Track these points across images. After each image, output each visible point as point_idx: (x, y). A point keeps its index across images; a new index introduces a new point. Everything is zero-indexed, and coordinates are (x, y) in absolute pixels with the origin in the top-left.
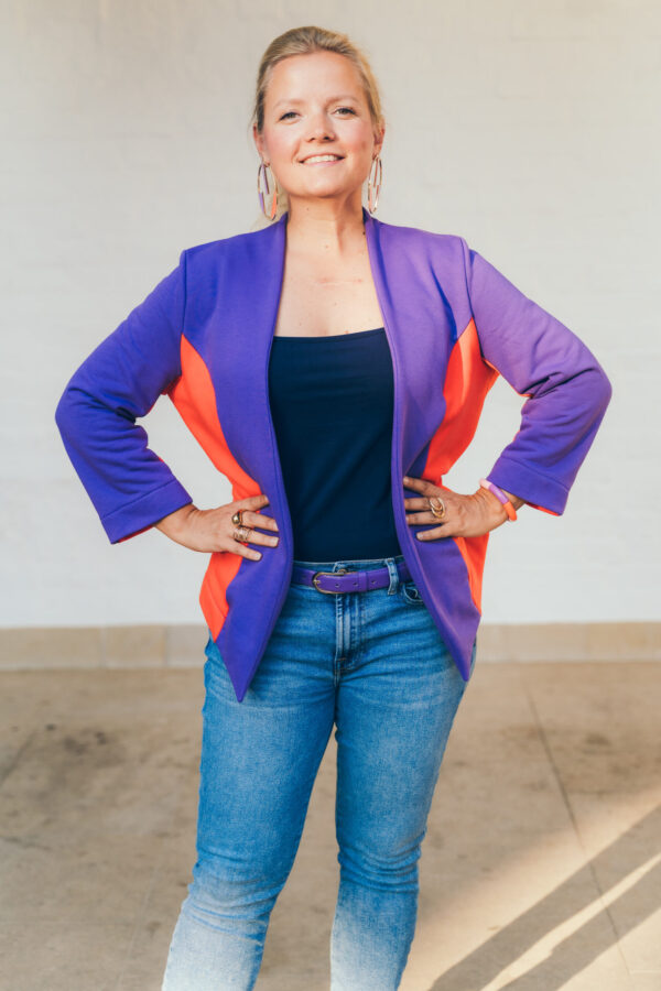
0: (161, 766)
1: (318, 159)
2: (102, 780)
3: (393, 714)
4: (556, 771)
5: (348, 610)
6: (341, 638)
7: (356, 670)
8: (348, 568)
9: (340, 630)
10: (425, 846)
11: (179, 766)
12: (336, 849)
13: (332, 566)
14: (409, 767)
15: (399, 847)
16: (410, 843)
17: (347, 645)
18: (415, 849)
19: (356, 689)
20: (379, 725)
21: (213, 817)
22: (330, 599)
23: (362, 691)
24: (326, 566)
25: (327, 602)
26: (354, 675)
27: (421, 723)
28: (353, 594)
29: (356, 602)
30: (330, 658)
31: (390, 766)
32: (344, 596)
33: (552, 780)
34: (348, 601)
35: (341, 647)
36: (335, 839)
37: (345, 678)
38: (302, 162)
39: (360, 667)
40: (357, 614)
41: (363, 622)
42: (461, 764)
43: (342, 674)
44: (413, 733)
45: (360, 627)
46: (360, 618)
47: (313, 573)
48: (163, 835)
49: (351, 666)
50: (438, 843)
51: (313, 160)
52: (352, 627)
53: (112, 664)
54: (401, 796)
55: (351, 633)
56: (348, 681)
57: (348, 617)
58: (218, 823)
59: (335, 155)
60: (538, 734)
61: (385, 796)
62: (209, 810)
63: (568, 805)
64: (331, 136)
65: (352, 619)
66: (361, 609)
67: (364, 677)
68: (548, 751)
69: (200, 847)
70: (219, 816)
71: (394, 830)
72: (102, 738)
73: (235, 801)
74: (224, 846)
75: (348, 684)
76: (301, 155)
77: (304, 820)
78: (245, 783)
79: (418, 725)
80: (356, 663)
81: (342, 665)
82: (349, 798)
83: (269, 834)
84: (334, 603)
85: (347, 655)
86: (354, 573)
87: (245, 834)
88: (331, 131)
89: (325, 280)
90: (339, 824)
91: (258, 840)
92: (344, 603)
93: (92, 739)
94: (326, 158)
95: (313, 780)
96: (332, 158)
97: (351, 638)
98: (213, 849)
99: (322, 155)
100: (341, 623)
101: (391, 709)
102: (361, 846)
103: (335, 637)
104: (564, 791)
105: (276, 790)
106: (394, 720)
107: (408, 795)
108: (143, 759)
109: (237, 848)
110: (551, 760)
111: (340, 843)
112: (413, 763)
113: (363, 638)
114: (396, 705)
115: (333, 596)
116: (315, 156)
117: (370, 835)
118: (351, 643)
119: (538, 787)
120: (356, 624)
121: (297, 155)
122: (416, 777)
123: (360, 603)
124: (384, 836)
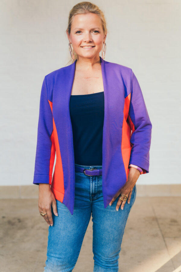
0: (38, 229)
1: (87, 47)
2: (19, 234)
3: (108, 213)
4: (161, 231)
5: (94, 181)
6: (92, 190)
7: (97, 199)
8: (94, 168)
9: (91, 187)
10: (120, 254)
11: (44, 229)
12: (93, 255)
13: (89, 167)
14: (114, 229)
15: (112, 255)
16: (115, 254)
17: (94, 192)
18: (117, 255)
19: (97, 205)
20: (104, 216)
21: (52, 245)
22: (89, 177)
23: (98, 205)
24: (88, 167)
25: (88, 178)
26: (96, 201)
27: (117, 216)
28: (96, 176)
29: (97, 179)
30: (89, 195)
31: (108, 229)
32: (93, 177)
33: (159, 233)
34: (94, 178)
35: (92, 192)
36: (92, 252)
37: (94, 201)
38: (82, 47)
39: (98, 198)
40: (97, 182)
41: (99, 185)
42: (131, 229)
43: (93, 200)
44: (114, 219)
45: (98, 186)
46: (98, 184)
47: (84, 169)
48: (38, 251)
49: (95, 198)
50: (124, 253)
51: (85, 47)
52: (95, 186)
53: (23, 197)
54: (112, 239)
55: (95, 188)
56: (94, 202)
57: (94, 183)
58: (54, 246)
59: (92, 46)
60: (155, 219)
61: (107, 239)
62: (51, 243)
63: (165, 241)
64: (91, 41)
65: (95, 184)
66: (98, 181)
67: (99, 201)
68: (158, 224)
69: (48, 255)
70: (54, 244)
71: (110, 249)
72: (19, 220)
73: (59, 239)
74: (56, 253)
75: (95, 203)
76: (82, 45)
77: (81, 246)
78: (63, 233)
79: (116, 217)
80: (97, 197)
81: (92, 198)
82: (96, 239)
83: (70, 250)
84: (90, 179)
85: (94, 194)
86: (96, 170)
87: (63, 250)
88: (92, 39)
89: (88, 78)
90: (93, 247)
91: (67, 252)
92: (93, 179)
93: (17, 221)
94: (89, 47)
95: (85, 233)
96: (91, 47)
97: (95, 190)
98: (52, 255)
99: (88, 46)
100: (92, 185)
101: (107, 211)
102: (100, 254)
103: (90, 189)
104: (164, 237)
105: (73, 236)
106: (108, 215)
107: (114, 239)
108: (32, 227)
109: (60, 254)
110: (159, 227)
111: (94, 253)
112: (115, 228)
113: (99, 190)
114: (109, 210)
115: (90, 177)
116: (86, 46)
117: (103, 251)
118: (95, 191)
119: (155, 236)
120: (96, 185)
121: (80, 45)
122: (116, 233)
123: (98, 179)
124: (107, 251)
